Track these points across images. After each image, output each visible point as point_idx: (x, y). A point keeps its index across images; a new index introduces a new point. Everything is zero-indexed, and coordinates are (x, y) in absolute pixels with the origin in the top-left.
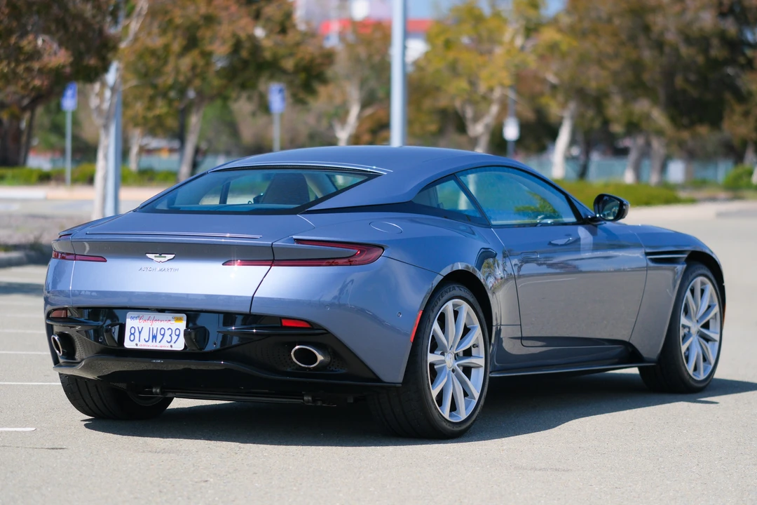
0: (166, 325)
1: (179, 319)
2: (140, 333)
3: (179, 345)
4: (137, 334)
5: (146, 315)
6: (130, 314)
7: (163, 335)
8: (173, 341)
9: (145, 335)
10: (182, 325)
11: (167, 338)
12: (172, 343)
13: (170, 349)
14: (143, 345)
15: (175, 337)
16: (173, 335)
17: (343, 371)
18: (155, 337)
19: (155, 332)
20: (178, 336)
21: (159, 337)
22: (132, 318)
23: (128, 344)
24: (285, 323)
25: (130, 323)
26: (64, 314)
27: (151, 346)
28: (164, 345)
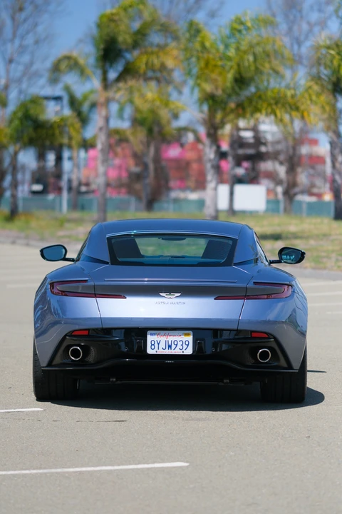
0: (178, 338)
1: (188, 335)
2: (158, 344)
3: (189, 351)
4: (156, 345)
5: (162, 332)
6: (149, 332)
7: (177, 345)
8: (184, 348)
9: (162, 345)
10: (190, 338)
11: (179, 346)
12: (183, 350)
13: (182, 353)
14: (161, 352)
15: (185, 346)
16: (184, 345)
17: (276, 364)
18: (170, 346)
19: (170, 343)
20: (188, 345)
21: (173, 346)
22: (151, 334)
23: (150, 351)
24: (254, 335)
25: (150, 338)
26: (86, 333)
27: (168, 352)
28: (177, 351)
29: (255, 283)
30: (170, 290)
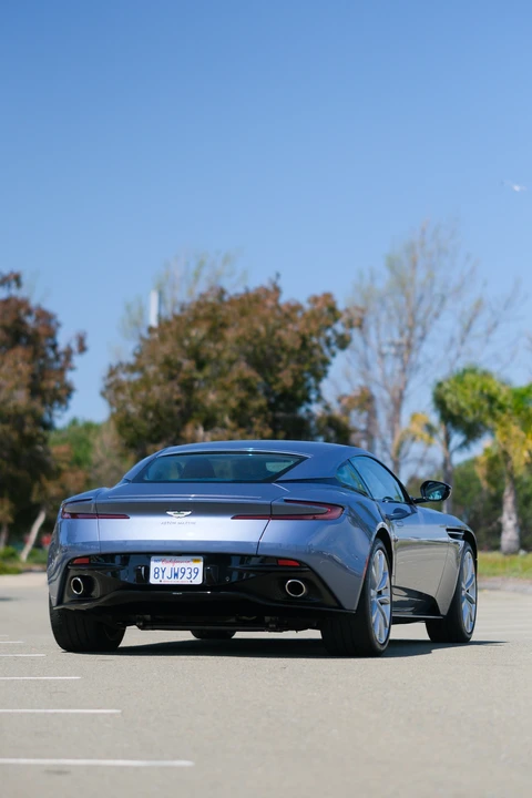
0: (186, 565)
1: (196, 561)
2: (163, 572)
3: (198, 580)
4: (161, 573)
5: (168, 558)
6: (153, 558)
7: (184, 573)
8: (193, 577)
9: (168, 573)
10: (200, 565)
11: (187, 575)
12: (192, 579)
13: (189, 583)
14: (166, 581)
15: (194, 575)
16: (193, 573)
17: (317, 600)
18: (176, 575)
19: (176, 571)
20: (197, 573)
21: (180, 575)
22: (156, 561)
23: (153, 581)
24: (281, 562)
25: (154, 565)
26: (86, 561)
27: (174, 581)
28: (184, 581)
29: (286, 501)
30: (179, 507)
